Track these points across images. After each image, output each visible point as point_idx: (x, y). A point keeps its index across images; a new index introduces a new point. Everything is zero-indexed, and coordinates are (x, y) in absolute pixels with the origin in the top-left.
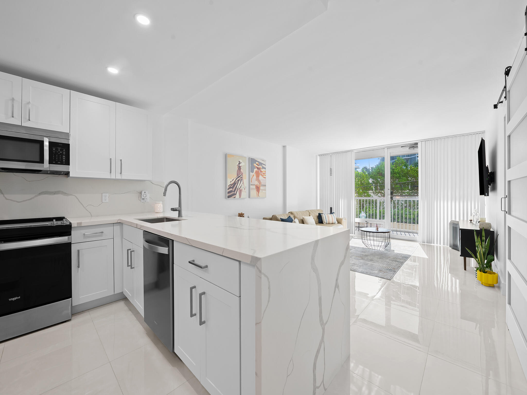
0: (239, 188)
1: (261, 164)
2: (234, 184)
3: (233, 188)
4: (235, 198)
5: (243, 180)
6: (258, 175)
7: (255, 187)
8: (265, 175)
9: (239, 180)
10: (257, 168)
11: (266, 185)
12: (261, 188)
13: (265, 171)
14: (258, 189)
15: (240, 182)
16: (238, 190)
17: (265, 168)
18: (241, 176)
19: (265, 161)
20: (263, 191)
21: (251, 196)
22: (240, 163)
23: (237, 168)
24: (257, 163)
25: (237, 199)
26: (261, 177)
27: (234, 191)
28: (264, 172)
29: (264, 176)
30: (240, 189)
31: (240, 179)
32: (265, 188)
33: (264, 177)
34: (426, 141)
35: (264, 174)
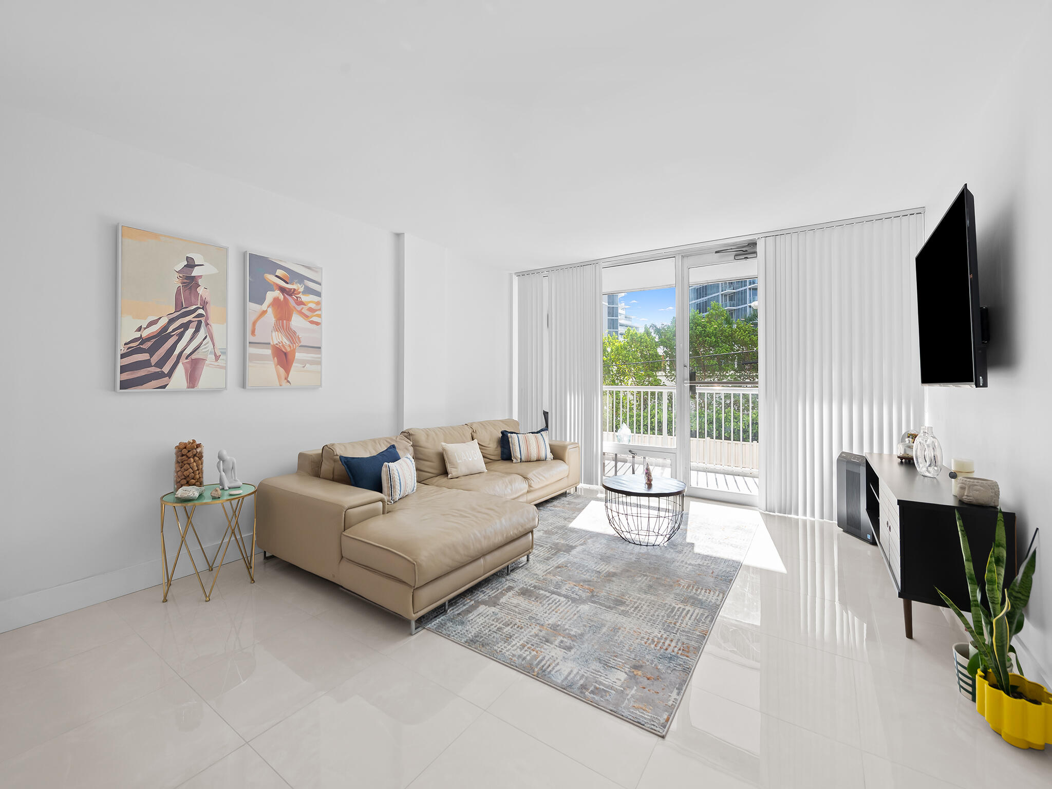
0: (188, 351)
2: (162, 337)
3: (152, 351)
4: (164, 387)
5: (207, 324)
6: (283, 312)
7: (268, 352)
8: (319, 316)
9: (186, 326)
10: (282, 290)
11: (320, 348)
12: (298, 355)
13: (318, 303)
14: (284, 358)
15: (190, 331)
16: (183, 360)
17: (318, 294)
18: (201, 311)
19: (317, 272)
20: (308, 365)
21: (249, 384)
22: (191, 265)
23: (175, 283)
24: (279, 272)
25: (176, 392)
26: (297, 322)
27: (161, 363)
28: (312, 306)
29: (315, 319)
30: (194, 356)
31: (190, 322)
32: (319, 356)
33: (312, 322)
34: (777, 235)
35: (311, 310)
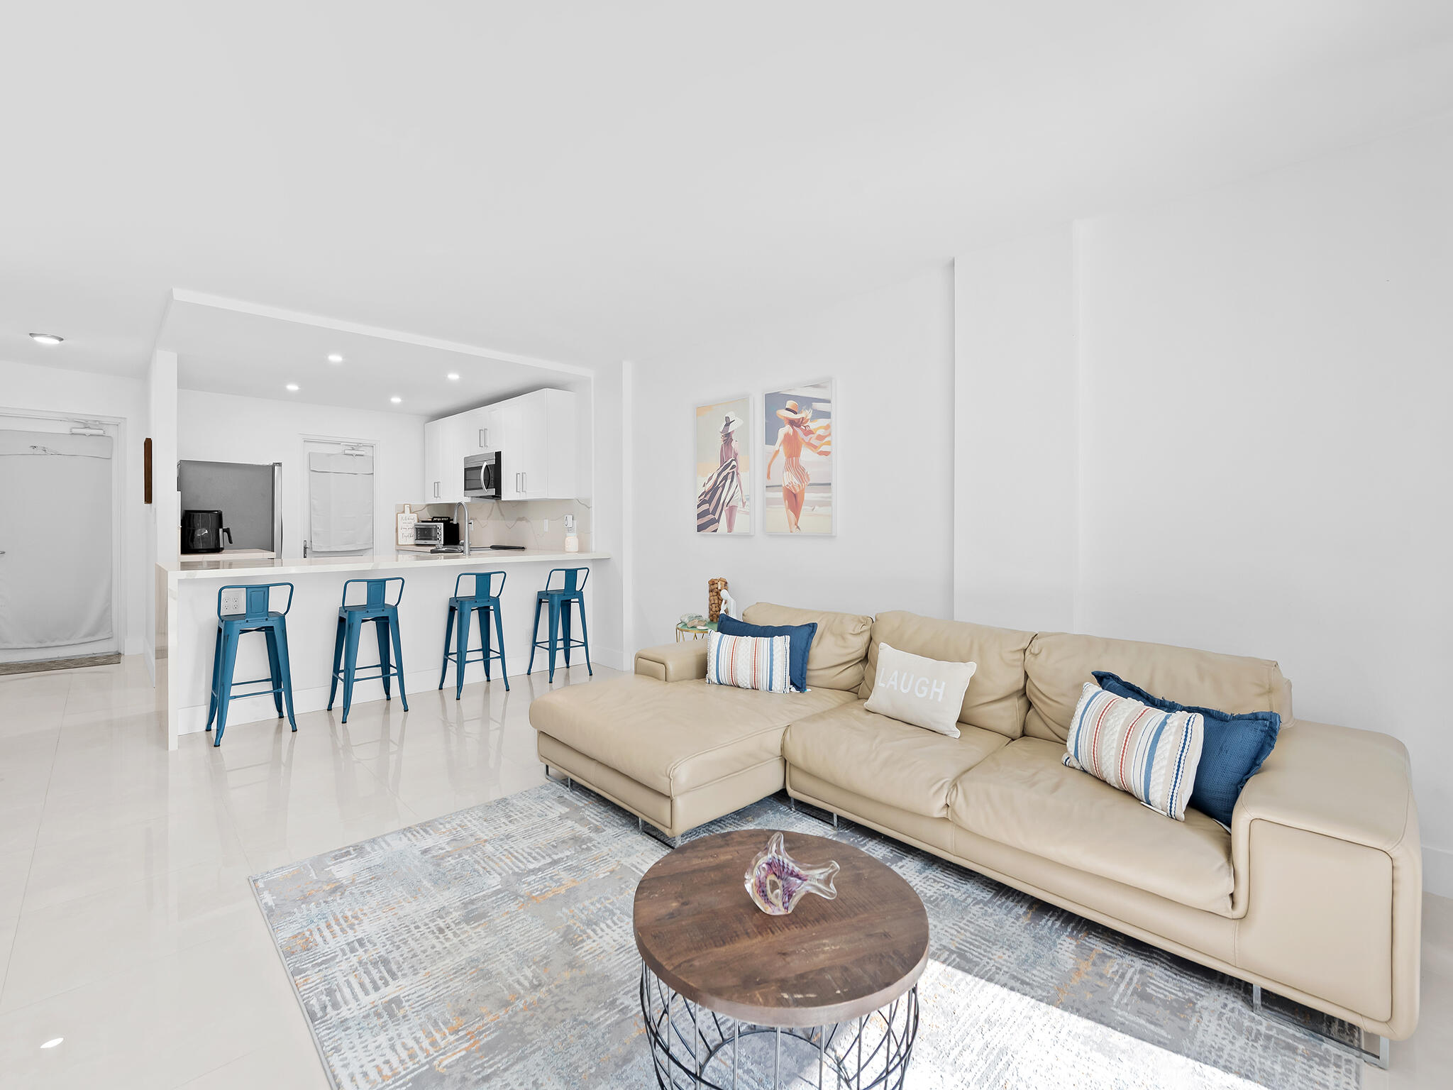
0: (727, 501)
1: (807, 402)
2: (714, 489)
3: (709, 502)
4: (715, 531)
5: (738, 474)
6: (793, 448)
7: (780, 495)
8: (829, 443)
9: (725, 478)
10: (792, 423)
11: (830, 484)
12: (808, 496)
13: (828, 427)
14: (794, 501)
15: (729, 481)
16: (725, 508)
17: (827, 415)
18: (734, 463)
19: (825, 387)
20: (817, 508)
21: (768, 528)
22: (728, 425)
23: (720, 441)
24: (789, 404)
25: (722, 536)
26: (806, 456)
27: (714, 513)
28: (821, 432)
29: (824, 448)
30: (730, 504)
31: (728, 473)
32: (830, 494)
33: (821, 453)
35: (820, 438)
